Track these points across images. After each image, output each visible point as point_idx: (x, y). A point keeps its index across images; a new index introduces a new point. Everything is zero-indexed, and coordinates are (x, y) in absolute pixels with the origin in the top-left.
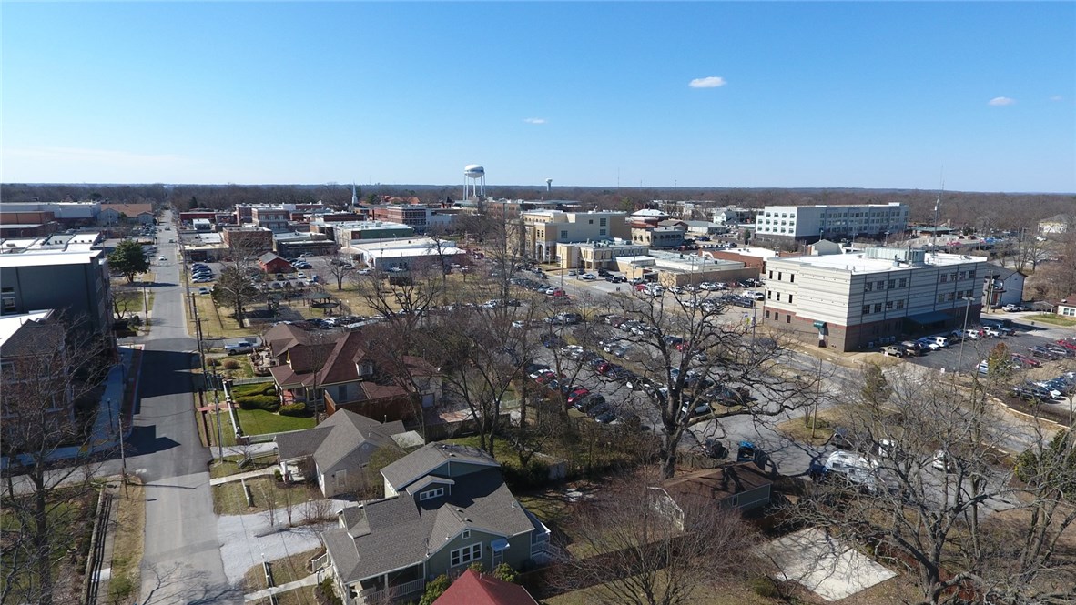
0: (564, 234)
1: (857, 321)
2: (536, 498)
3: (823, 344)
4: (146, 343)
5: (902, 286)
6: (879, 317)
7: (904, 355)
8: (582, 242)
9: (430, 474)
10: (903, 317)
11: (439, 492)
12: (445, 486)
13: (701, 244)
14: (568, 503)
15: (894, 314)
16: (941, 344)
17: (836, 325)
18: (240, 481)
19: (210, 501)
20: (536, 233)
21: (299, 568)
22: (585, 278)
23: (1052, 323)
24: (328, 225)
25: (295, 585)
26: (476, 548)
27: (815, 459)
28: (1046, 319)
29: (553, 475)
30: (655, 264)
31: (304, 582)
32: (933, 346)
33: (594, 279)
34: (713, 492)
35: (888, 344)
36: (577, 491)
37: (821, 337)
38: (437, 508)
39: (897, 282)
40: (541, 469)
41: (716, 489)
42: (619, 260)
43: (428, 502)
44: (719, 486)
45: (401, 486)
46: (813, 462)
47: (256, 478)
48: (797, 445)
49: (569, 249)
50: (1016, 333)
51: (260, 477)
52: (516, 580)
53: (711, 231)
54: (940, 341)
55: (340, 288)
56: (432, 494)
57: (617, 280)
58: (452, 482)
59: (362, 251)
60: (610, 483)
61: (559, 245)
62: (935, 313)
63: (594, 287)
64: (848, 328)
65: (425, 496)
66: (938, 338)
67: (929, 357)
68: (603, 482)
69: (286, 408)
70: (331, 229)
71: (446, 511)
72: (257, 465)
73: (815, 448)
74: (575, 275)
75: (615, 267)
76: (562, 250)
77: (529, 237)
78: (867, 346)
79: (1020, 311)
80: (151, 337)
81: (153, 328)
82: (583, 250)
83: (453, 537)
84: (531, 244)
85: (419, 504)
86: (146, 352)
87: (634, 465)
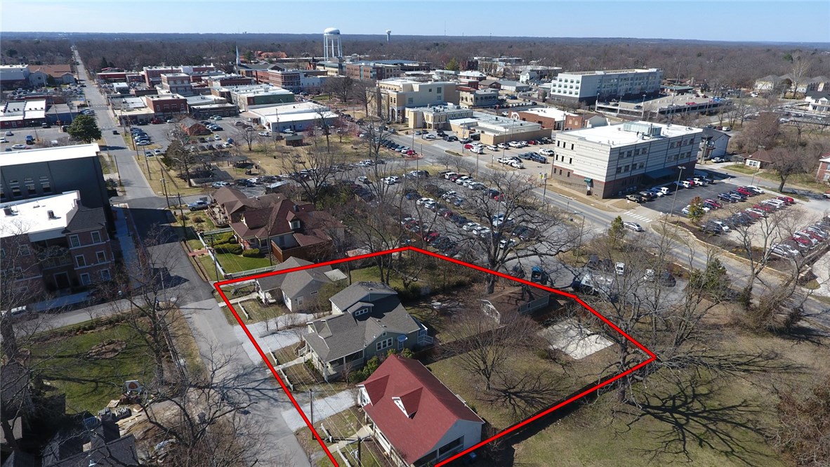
0: (411, 100)
1: (612, 178)
2: (414, 307)
3: (589, 193)
4: (128, 202)
5: (644, 153)
6: (627, 175)
7: (640, 202)
8: (424, 106)
9: (360, 301)
10: (643, 174)
11: (366, 311)
12: (369, 307)
13: (511, 102)
14: (433, 309)
15: (638, 172)
16: (665, 193)
17: (599, 181)
18: (237, 303)
19: (224, 316)
20: (389, 99)
21: (291, 355)
22: (427, 138)
23: (740, 172)
24: (224, 90)
25: (291, 363)
26: (390, 340)
27: (577, 276)
28: (737, 169)
29: (423, 292)
30: (477, 125)
31: (296, 362)
32: (659, 194)
33: (435, 139)
34: (516, 301)
35: (631, 193)
36: (437, 301)
37: (589, 188)
38: (366, 320)
39: (641, 150)
40: (416, 290)
41: (519, 300)
42: (452, 122)
43: (361, 316)
44: (520, 298)
45: (344, 308)
46: (575, 278)
47: (245, 301)
48: (566, 268)
49: (416, 114)
50: (715, 181)
51: (248, 300)
52: (413, 357)
53: (518, 89)
54: (664, 190)
55: (250, 149)
56: (361, 312)
57: (451, 139)
58: (372, 305)
59: (260, 116)
60: (457, 295)
61: (407, 109)
62: (664, 169)
63: (434, 145)
64: (606, 183)
65: (358, 313)
66: (663, 188)
67: (656, 202)
68: (452, 295)
69: (247, 252)
70: (229, 93)
71: (371, 321)
72: (243, 292)
73: (577, 269)
74: (420, 134)
75: (448, 128)
76: (410, 114)
77: (384, 102)
78: (618, 193)
79: (722, 162)
80: (129, 197)
81: (126, 188)
82: (425, 114)
83: (378, 336)
84: (386, 108)
85: (355, 318)
86: (131, 210)
87: (470, 284)
